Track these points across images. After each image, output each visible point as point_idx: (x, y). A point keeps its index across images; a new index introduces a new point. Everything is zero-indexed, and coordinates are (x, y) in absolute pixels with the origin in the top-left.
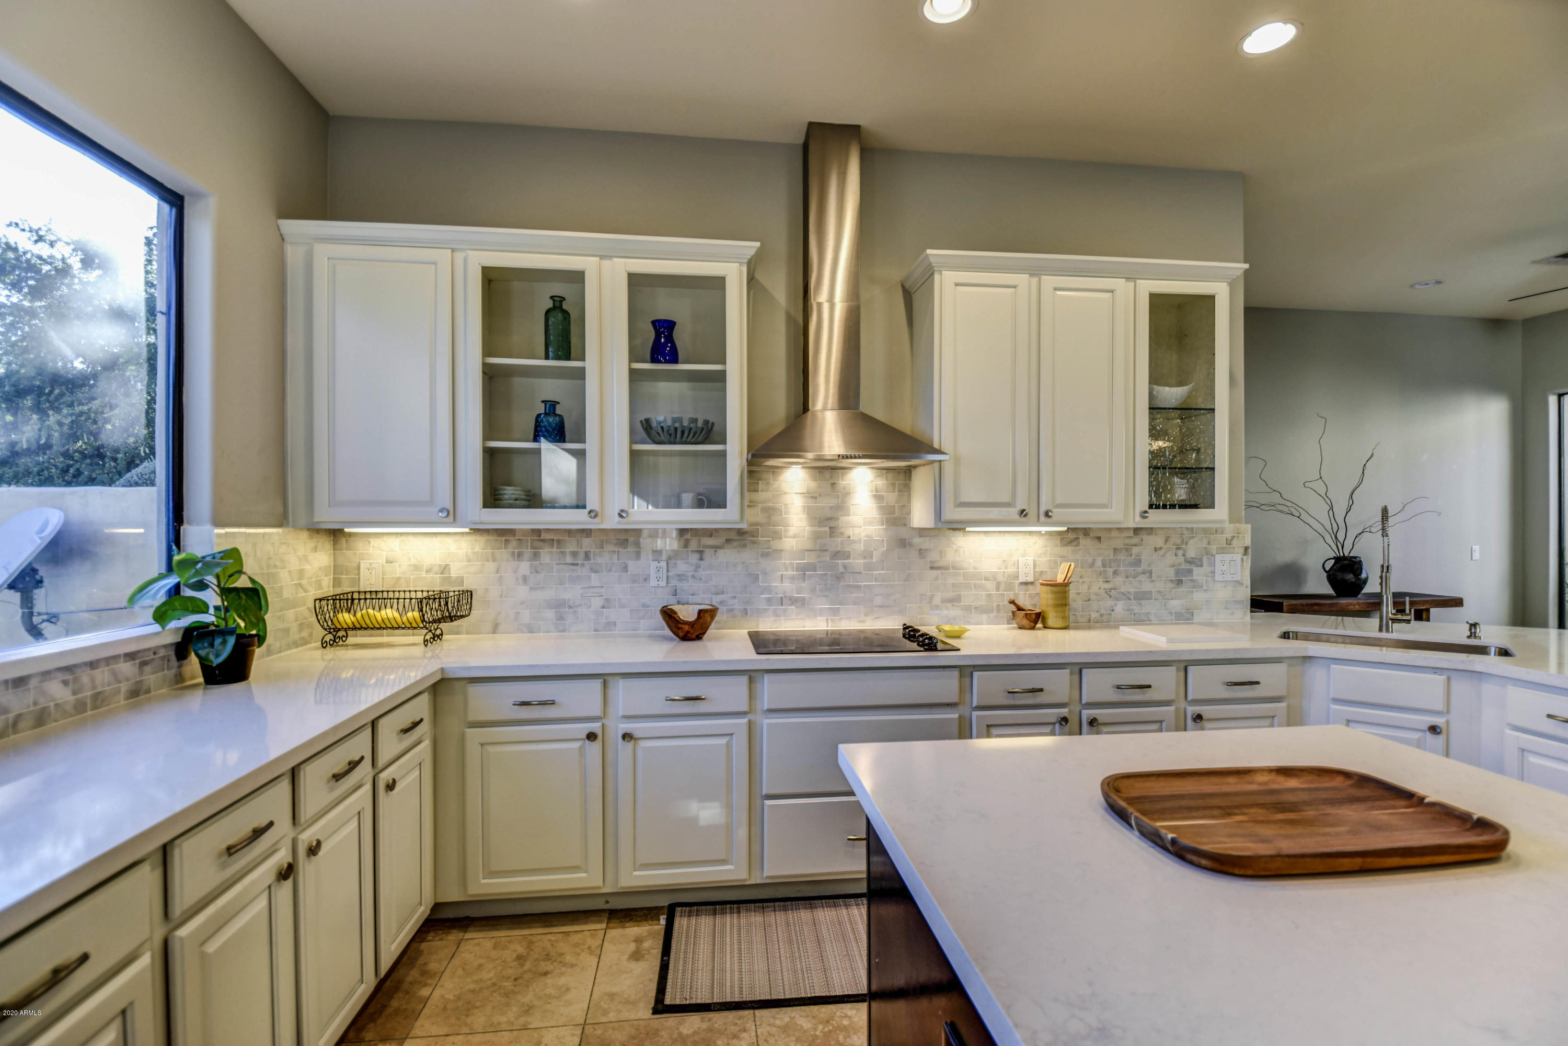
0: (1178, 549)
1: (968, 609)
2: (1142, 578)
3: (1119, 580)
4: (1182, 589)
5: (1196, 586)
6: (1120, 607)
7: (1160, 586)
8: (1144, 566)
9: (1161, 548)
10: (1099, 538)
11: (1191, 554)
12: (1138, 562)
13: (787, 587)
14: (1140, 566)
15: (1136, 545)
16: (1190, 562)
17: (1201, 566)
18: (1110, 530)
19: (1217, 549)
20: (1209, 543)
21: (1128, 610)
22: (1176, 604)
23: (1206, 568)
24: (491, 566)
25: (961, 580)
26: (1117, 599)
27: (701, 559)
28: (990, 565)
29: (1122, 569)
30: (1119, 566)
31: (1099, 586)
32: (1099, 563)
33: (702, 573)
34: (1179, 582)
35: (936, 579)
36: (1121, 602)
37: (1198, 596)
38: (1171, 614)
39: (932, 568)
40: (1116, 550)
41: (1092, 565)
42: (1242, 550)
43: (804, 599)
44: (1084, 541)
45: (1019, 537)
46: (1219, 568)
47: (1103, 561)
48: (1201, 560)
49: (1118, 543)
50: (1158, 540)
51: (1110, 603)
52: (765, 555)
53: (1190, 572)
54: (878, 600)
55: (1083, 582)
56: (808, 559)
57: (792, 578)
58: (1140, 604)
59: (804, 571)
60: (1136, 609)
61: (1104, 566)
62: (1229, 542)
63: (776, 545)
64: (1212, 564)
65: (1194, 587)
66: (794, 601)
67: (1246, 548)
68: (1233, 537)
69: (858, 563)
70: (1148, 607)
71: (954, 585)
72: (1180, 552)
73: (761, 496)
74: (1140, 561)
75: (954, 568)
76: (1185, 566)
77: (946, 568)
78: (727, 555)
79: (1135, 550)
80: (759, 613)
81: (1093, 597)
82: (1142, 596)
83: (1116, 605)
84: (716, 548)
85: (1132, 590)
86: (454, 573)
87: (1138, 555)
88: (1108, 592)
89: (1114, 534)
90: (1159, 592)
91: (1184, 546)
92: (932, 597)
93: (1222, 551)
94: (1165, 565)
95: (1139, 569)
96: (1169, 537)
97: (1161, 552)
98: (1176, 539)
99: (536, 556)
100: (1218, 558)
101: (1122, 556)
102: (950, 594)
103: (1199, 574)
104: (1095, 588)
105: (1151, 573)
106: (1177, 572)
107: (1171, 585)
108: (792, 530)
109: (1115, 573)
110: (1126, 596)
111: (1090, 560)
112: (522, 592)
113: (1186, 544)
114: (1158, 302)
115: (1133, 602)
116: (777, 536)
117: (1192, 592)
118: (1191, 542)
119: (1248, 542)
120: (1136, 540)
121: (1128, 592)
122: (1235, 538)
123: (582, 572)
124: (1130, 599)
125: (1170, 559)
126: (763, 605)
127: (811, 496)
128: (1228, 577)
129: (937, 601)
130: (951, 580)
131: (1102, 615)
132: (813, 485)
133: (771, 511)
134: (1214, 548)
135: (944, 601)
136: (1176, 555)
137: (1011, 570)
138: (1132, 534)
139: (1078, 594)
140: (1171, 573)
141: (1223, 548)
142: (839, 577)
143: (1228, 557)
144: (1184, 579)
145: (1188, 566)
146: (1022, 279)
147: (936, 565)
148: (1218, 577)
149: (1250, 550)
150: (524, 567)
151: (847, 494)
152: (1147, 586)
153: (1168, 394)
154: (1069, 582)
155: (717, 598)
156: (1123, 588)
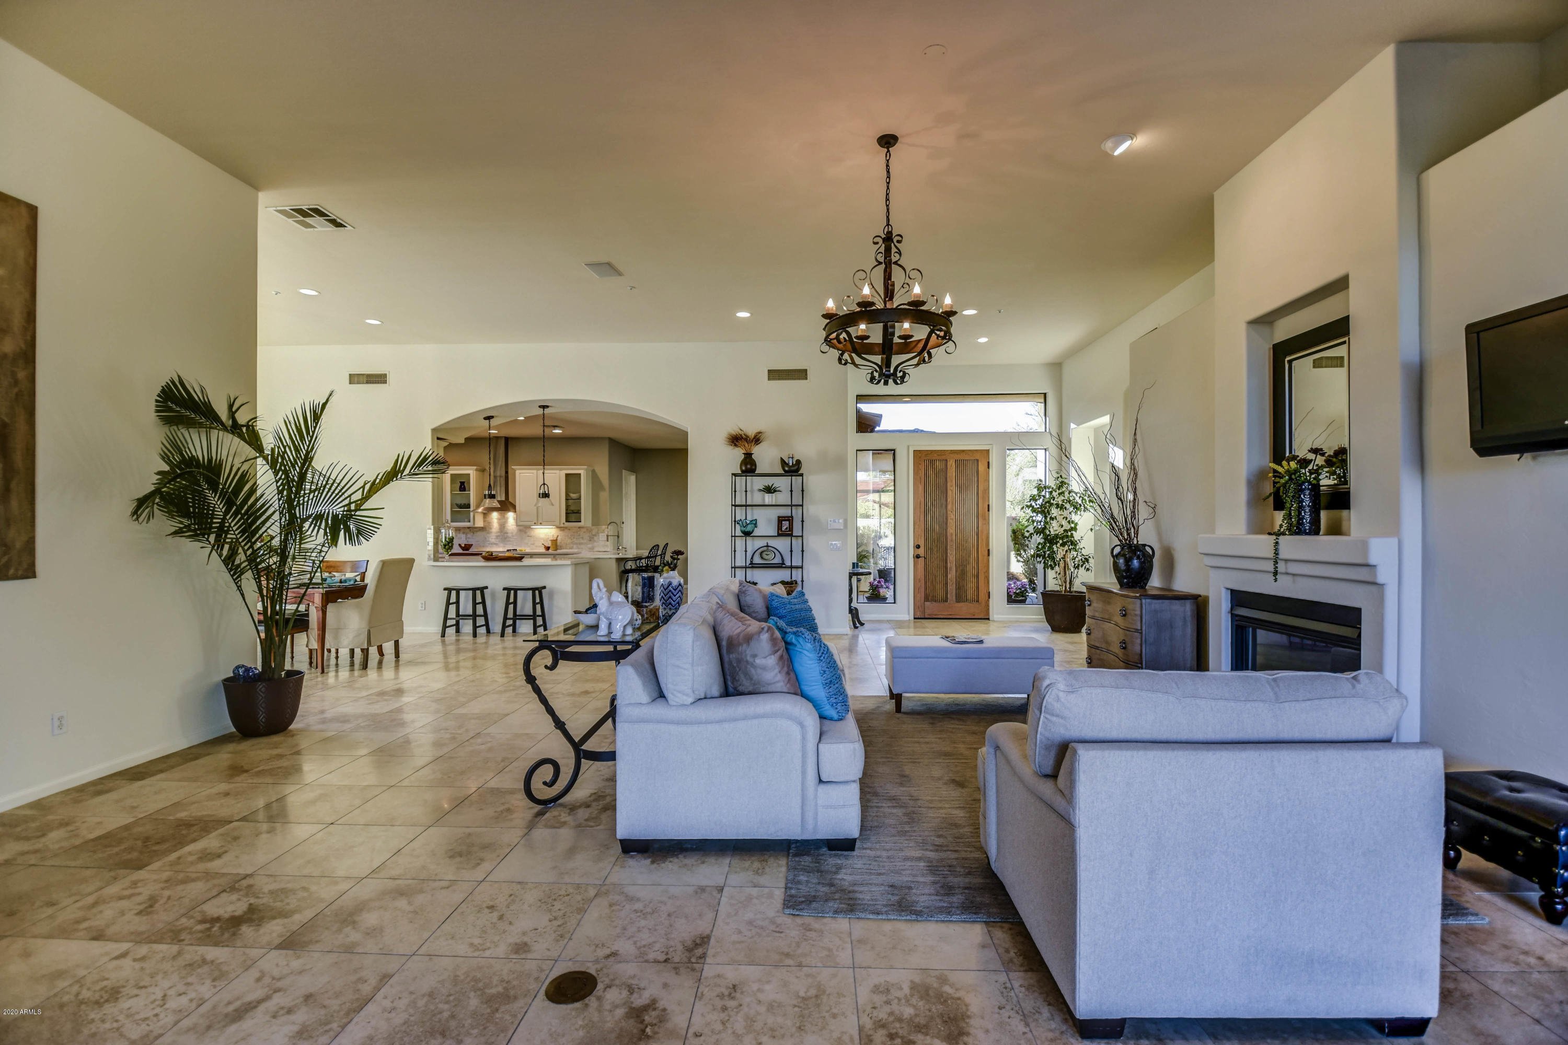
1: (537, 545)
2: (581, 539)
3: (575, 540)
4: (591, 542)
5: (595, 541)
6: (575, 546)
7: (585, 541)
11: (594, 533)
12: (581, 535)
13: (493, 541)
16: (593, 535)
17: (596, 536)
18: (573, 528)
19: (600, 532)
20: (598, 531)
22: (590, 546)
23: (598, 537)
25: (535, 539)
27: (473, 534)
28: (542, 536)
30: (572, 536)
31: (569, 541)
33: (474, 537)
34: (590, 540)
35: (528, 538)
37: (595, 544)
38: (588, 548)
39: (527, 535)
43: (497, 543)
44: (566, 530)
45: (548, 529)
46: (600, 537)
47: (568, 535)
48: (596, 534)
49: (575, 531)
50: (585, 530)
51: (572, 545)
52: (488, 533)
54: (515, 544)
55: (565, 540)
56: (499, 534)
57: (495, 538)
59: (497, 537)
60: (579, 547)
62: (604, 531)
63: (491, 531)
66: (495, 544)
68: (605, 529)
69: (510, 535)
70: (582, 546)
71: (533, 541)
72: (591, 533)
73: (488, 519)
75: (533, 536)
77: (531, 536)
78: (479, 533)
79: (579, 532)
80: (487, 546)
81: (568, 543)
82: (581, 544)
88: (572, 543)
90: (585, 543)
94: (587, 536)
95: (581, 537)
96: (587, 529)
97: (586, 533)
98: (589, 530)
100: (600, 535)
101: (572, 533)
103: (595, 538)
105: (583, 538)
106: (590, 538)
107: (588, 541)
108: (495, 528)
109: (574, 538)
110: (576, 544)
111: (564, 534)
113: (592, 531)
114: (567, 475)
116: (491, 529)
118: (594, 530)
120: (579, 530)
125: (588, 534)
127: (499, 519)
128: (603, 539)
129: (529, 544)
130: (532, 538)
132: (499, 517)
133: (489, 523)
137: (547, 537)
138: (578, 528)
139: (564, 542)
140: (588, 538)
141: (602, 532)
142: (505, 538)
143: (603, 534)
145: (593, 537)
146: (535, 471)
148: (601, 539)
151: (507, 518)
152: (582, 541)
153: (573, 496)
154: (556, 539)
155: (478, 543)
156: (575, 542)
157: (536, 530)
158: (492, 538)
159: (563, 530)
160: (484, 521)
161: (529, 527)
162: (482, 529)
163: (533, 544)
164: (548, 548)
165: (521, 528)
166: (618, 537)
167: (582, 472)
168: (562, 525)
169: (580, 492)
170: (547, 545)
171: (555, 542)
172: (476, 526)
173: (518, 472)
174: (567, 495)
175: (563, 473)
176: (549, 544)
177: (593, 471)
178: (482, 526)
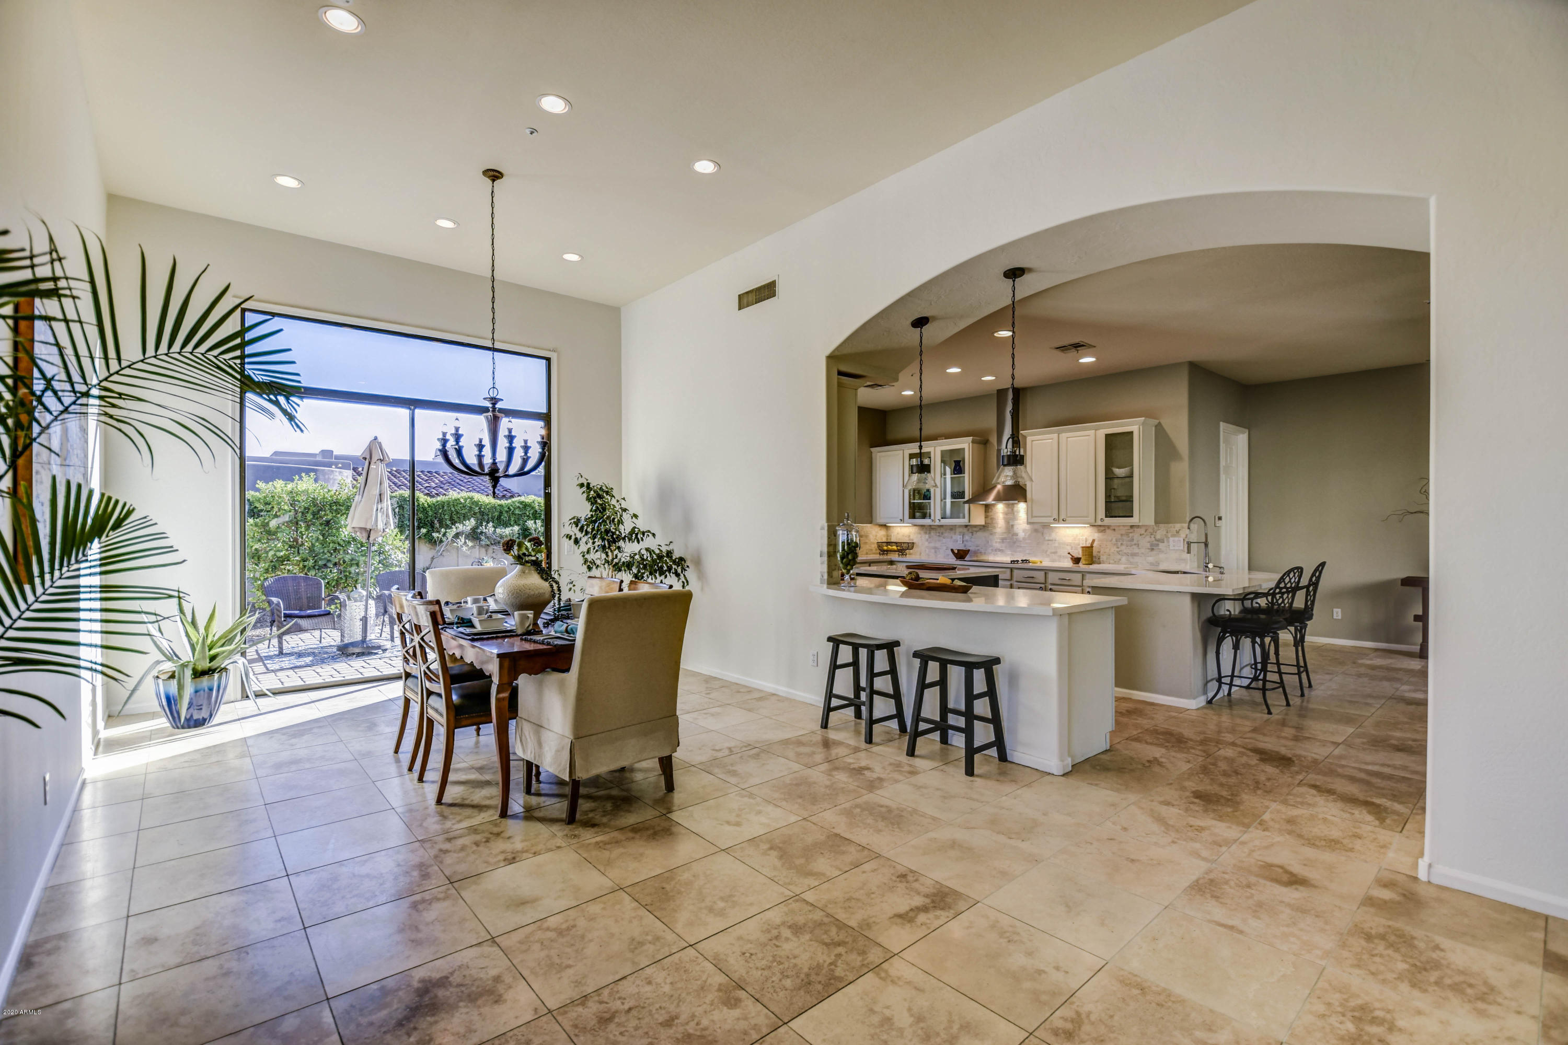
0: (1151, 534)
1: (1060, 556)
2: (1134, 547)
3: (1123, 548)
4: (1154, 553)
5: (1161, 551)
6: (1124, 559)
7: (1142, 551)
8: (1135, 542)
9: (1143, 534)
10: (1112, 529)
11: (1158, 537)
12: (1132, 540)
13: (997, 545)
15: (1131, 533)
16: (1158, 540)
17: (1163, 542)
18: (1119, 526)
19: (1171, 535)
20: (1167, 532)
21: (1128, 560)
22: (1151, 559)
23: (1166, 543)
24: (920, 536)
25: (1057, 545)
26: (1122, 555)
27: (969, 535)
28: (1069, 540)
29: (1124, 543)
30: (1123, 541)
31: (1114, 549)
32: (1114, 540)
33: (973, 540)
34: (1152, 549)
35: (1048, 544)
36: (1124, 557)
37: (1162, 556)
38: (1148, 563)
39: (1046, 540)
40: (1122, 535)
41: (1111, 540)
42: (1185, 536)
43: (1003, 549)
44: (1108, 531)
45: (1080, 529)
46: (1171, 543)
47: (1116, 539)
48: (1163, 540)
49: (1123, 532)
50: (1142, 531)
51: (1119, 557)
52: (991, 534)
53: (1158, 545)
54: (1027, 552)
55: (1105, 547)
56: (1005, 536)
57: (999, 542)
58: (1133, 558)
59: (1003, 540)
60: (1132, 560)
61: (1117, 541)
62: (1177, 532)
63: (994, 531)
64: (1168, 542)
66: (1000, 549)
68: (1180, 530)
69: (1020, 538)
70: (1136, 559)
71: (1053, 547)
72: (1153, 536)
73: (989, 514)
75: (1053, 540)
76: (1155, 542)
77: (1051, 540)
78: (980, 534)
79: (1131, 535)
81: (1110, 553)
82: (1134, 555)
83: (1121, 557)
84: (976, 531)
85: (1130, 552)
86: (911, 537)
87: (1132, 537)
88: (1118, 552)
89: (1121, 528)
91: (1154, 534)
92: (1046, 552)
93: (1173, 536)
94: (1146, 542)
95: (1133, 543)
96: (1147, 529)
97: (1144, 536)
98: (1150, 530)
99: (930, 533)
100: (1171, 539)
101: (1125, 538)
102: (1053, 551)
103: (1161, 545)
104: (1112, 550)
105: (1138, 545)
106: (1152, 545)
107: (1148, 550)
108: (999, 526)
109: (1122, 544)
110: (1127, 554)
111: (1109, 539)
112: (927, 544)
113: (1156, 533)
114: (1109, 437)
115: (1130, 557)
116: (994, 527)
117: (1159, 554)
118: (1158, 532)
119: (1187, 532)
120: (1131, 531)
123: (941, 538)
125: (1148, 539)
126: (990, 551)
127: (1006, 514)
128: (1175, 548)
129: (1048, 553)
130: (1052, 545)
131: (1115, 559)
132: (1006, 509)
133: (993, 520)
134: (1169, 535)
135: (1051, 553)
136: (1150, 537)
137: (1077, 542)
138: (1129, 528)
139: (1104, 552)
140: (1148, 545)
142: (1014, 543)
143: (1176, 539)
144: (1154, 548)
145: (1157, 543)
146: (1056, 435)
148: (1171, 548)
150: (927, 536)
151: (1016, 514)
152: (1136, 550)
153: (1119, 472)
154: (1092, 546)
155: (977, 548)
156: (1125, 551)
157: (1057, 530)
158: (996, 542)
159: (1103, 531)
160: (986, 517)
161: (1046, 526)
162: (984, 528)
163: (1055, 553)
164: (1077, 561)
165: (1036, 526)
166: (1206, 545)
167: (1134, 429)
168: (1099, 523)
169: (1131, 464)
170: (1076, 555)
171: (1090, 550)
172: (972, 523)
173: (1029, 439)
174: (1108, 471)
175: (1102, 433)
176: (1078, 553)
177: (1159, 427)
178: (983, 523)
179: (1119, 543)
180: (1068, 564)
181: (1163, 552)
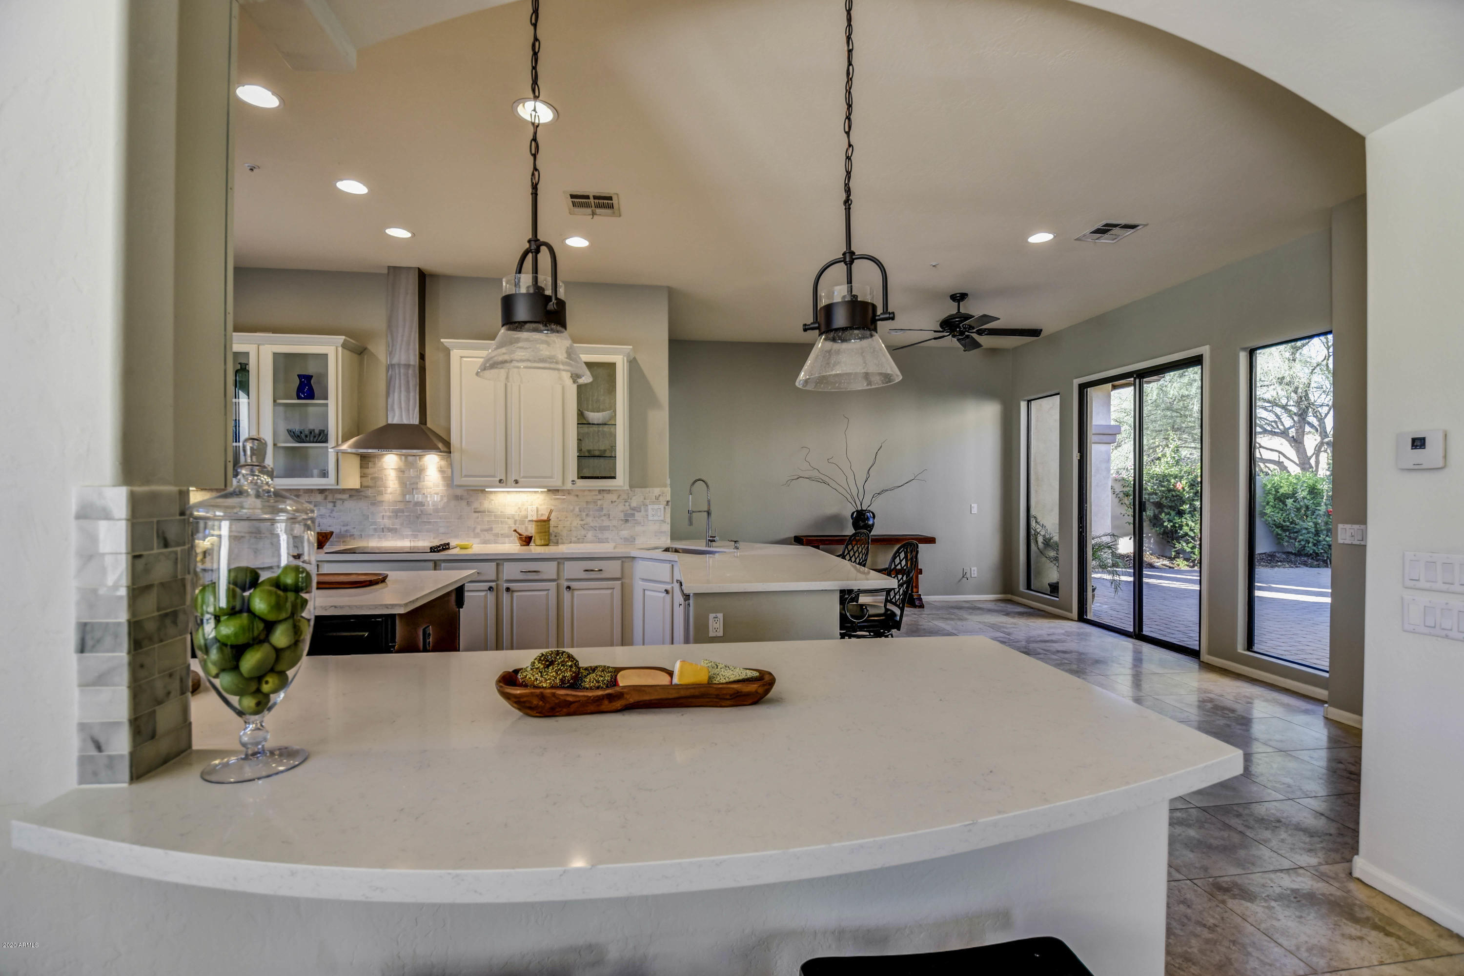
0: (625, 502)
1: (497, 535)
2: (604, 518)
3: (589, 519)
4: (628, 525)
6: (590, 535)
7: (615, 523)
8: (604, 512)
9: (615, 501)
10: (577, 496)
11: (634, 504)
13: (387, 522)
14: (602, 511)
15: (600, 500)
16: (633, 509)
17: (640, 512)
18: (584, 491)
19: (650, 502)
20: (645, 499)
21: (595, 536)
22: (625, 533)
23: (643, 513)
25: (493, 518)
26: (589, 530)
27: (335, 506)
28: (511, 510)
29: (591, 513)
30: (589, 512)
31: (577, 522)
32: (577, 509)
33: (335, 514)
34: (627, 521)
35: (478, 518)
36: (591, 532)
37: (638, 529)
38: (621, 538)
39: (475, 512)
40: (587, 502)
41: (573, 511)
42: (665, 503)
43: (396, 529)
45: (529, 494)
46: (650, 512)
47: (579, 508)
48: (640, 508)
49: (589, 499)
50: (614, 497)
51: (583, 532)
52: (373, 504)
53: (633, 515)
54: (442, 530)
55: (568, 520)
56: (400, 506)
57: (390, 517)
58: (603, 533)
59: (396, 513)
60: (600, 536)
61: (580, 511)
62: (657, 498)
63: (379, 498)
64: (647, 511)
65: (636, 524)
66: (390, 530)
67: (668, 502)
68: (660, 495)
69: (430, 508)
70: (607, 534)
71: (488, 521)
72: (627, 504)
73: (370, 471)
74: (602, 508)
75: (489, 512)
76: (630, 512)
77: (484, 512)
78: (350, 504)
79: (599, 502)
80: (370, 536)
81: (573, 529)
82: (603, 529)
83: (587, 533)
84: (343, 499)
85: (597, 525)
87: (602, 505)
88: (583, 526)
89: (586, 493)
90: (614, 526)
91: (629, 500)
92: (474, 529)
93: (653, 503)
94: (618, 511)
95: (602, 513)
96: (620, 495)
97: (616, 504)
98: (624, 496)
100: (650, 507)
101: (591, 506)
102: (486, 527)
103: (638, 516)
104: (575, 524)
105: (609, 515)
106: (626, 515)
107: (621, 522)
108: (389, 490)
109: (587, 515)
110: (594, 528)
111: (572, 508)
113: (631, 499)
114: (582, 367)
115: (598, 532)
116: (380, 493)
117: (635, 526)
118: (634, 498)
119: (669, 498)
120: (599, 497)
121: (596, 526)
122: (661, 497)
124: (596, 530)
125: (621, 507)
126: (371, 532)
127: (401, 471)
128: (656, 518)
129: (478, 530)
130: (486, 519)
131: (579, 539)
132: (402, 466)
133: (377, 479)
134: (647, 502)
135: (482, 530)
136: (624, 505)
137: (523, 513)
138: (597, 494)
139: (564, 527)
140: (622, 516)
141: (653, 502)
142: (418, 517)
143: (656, 507)
144: (629, 519)
145: (632, 512)
147: (478, 510)
148: (650, 518)
149: (670, 503)
151: (421, 471)
152: (606, 523)
153: (594, 416)
154: (549, 520)
155: (344, 529)
156: (592, 524)
157: (492, 497)
158: (383, 516)
159: (567, 497)
160: (363, 476)
161: (481, 491)
162: (354, 494)
163: (488, 530)
164: (527, 541)
165: (459, 492)
166: (709, 513)
167: (617, 359)
168: (569, 486)
170: (525, 534)
171: (544, 524)
172: (342, 486)
173: (455, 354)
174: (581, 414)
176: (531, 530)
177: (633, 363)
178: (358, 486)
179: (584, 514)
180: (512, 547)
181: (640, 523)
